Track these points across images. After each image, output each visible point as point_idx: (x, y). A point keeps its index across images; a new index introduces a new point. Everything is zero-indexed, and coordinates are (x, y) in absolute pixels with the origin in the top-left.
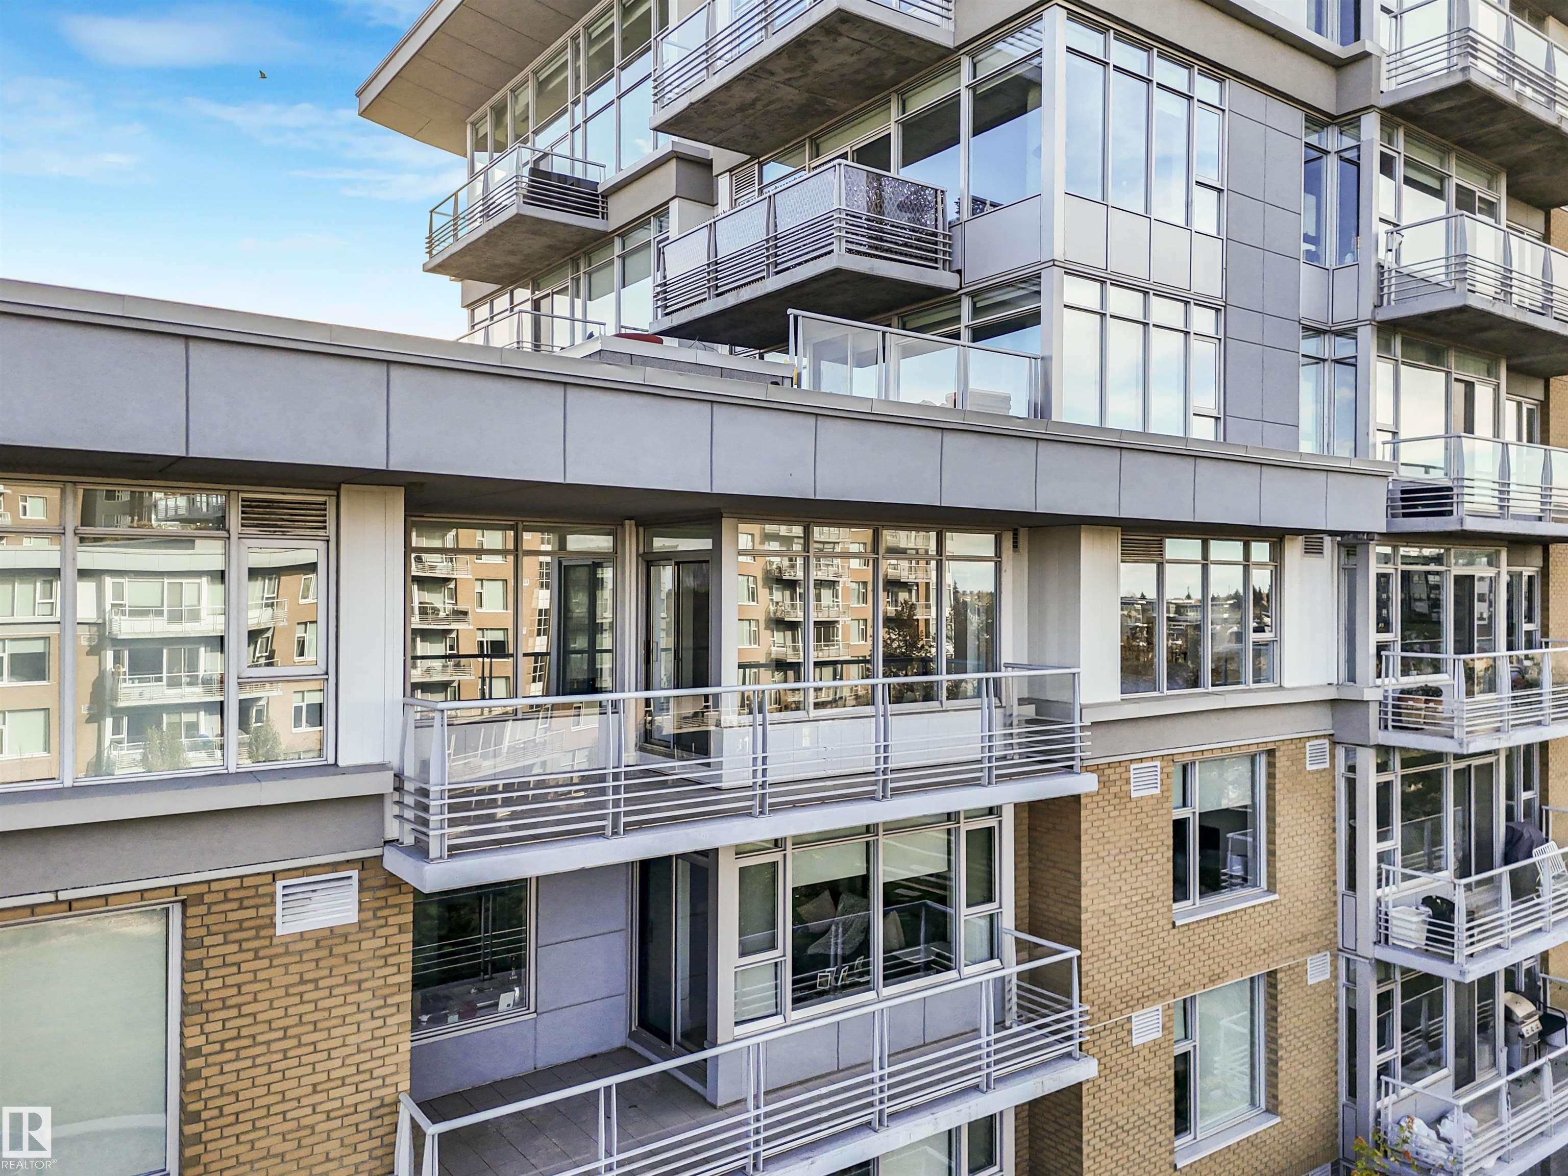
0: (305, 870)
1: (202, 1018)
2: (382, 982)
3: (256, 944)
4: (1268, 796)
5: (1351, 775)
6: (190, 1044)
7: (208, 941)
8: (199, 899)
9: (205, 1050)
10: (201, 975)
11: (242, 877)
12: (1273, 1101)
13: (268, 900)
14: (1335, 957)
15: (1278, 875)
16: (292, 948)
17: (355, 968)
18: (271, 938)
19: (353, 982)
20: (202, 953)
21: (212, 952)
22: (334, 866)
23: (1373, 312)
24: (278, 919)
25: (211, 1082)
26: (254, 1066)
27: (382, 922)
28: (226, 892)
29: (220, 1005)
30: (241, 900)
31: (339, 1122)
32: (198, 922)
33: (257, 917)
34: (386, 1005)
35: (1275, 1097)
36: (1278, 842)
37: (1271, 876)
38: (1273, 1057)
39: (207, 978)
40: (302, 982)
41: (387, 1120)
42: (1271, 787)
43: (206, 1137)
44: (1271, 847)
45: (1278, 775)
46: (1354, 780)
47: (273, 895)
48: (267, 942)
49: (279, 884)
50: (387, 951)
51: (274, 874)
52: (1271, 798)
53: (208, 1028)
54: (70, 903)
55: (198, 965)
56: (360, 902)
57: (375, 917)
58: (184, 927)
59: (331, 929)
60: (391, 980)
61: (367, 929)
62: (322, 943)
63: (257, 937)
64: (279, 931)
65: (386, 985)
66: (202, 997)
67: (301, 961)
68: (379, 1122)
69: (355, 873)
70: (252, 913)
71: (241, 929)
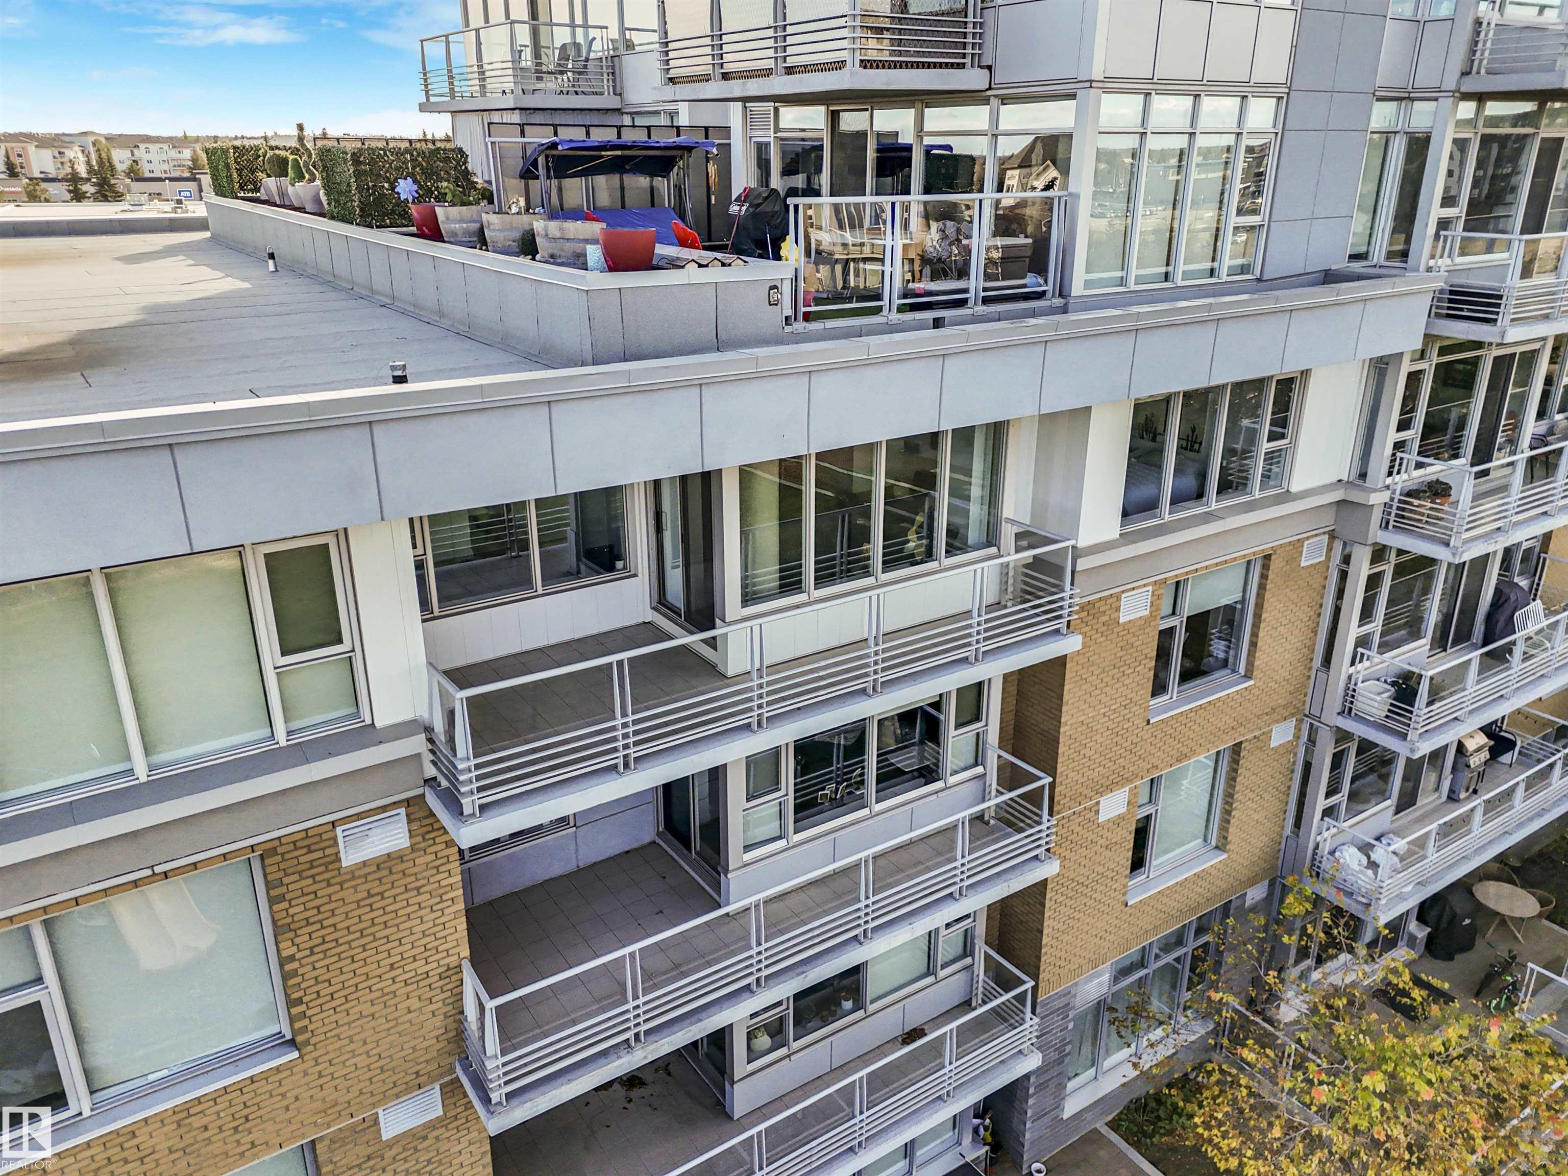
0: (359, 816)
1: (292, 935)
2: (437, 885)
3: (326, 876)
4: (1258, 594)
5: (1344, 567)
6: (284, 954)
7: (286, 880)
8: (273, 852)
9: (298, 956)
10: (285, 905)
11: (306, 830)
12: (1223, 841)
13: (331, 842)
14: (1300, 721)
15: (1257, 663)
16: (357, 874)
17: (413, 879)
18: (339, 869)
19: (412, 889)
20: (283, 890)
21: (291, 887)
22: (384, 808)
23: (1459, 82)
24: (342, 855)
25: (306, 977)
26: (340, 960)
27: (431, 842)
28: (294, 843)
29: (305, 922)
30: (308, 846)
31: (415, 986)
32: (275, 868)
33: (325, 856)
34: (442, 901)
35: (1225, 838)
36: (1261, 635)
37: (1250, 664)
38: (1227, 807)
39: (291, 906)
40: (370, 895)
41: (454, 978)
42: (1262, 587)
43: (309, 1013)
44: (1254, 639)
45: (1271, 576)
46: (1347, 572)
47: (335, 839)
48: (336, 872)
49: (339, 830)
50: (438, 862)
51: (333, 823)
52: (1260, 596)
53: (297, 941)
54: (166, 875)
55: (282, 898)
56: (410, 831)
57: (424, 839)
58: (265, 876)
59: (388, 855)
60: (443, 883)
61: (419, 850)
62: (382, 866)
63: (327, 871)
64: (344, 864)
65: (440, 887)
66: (289, 920)
67: (366, 882)
68: (448, 980)
69: (402, 811)
70: (319, 854)
71: (312, 867)
